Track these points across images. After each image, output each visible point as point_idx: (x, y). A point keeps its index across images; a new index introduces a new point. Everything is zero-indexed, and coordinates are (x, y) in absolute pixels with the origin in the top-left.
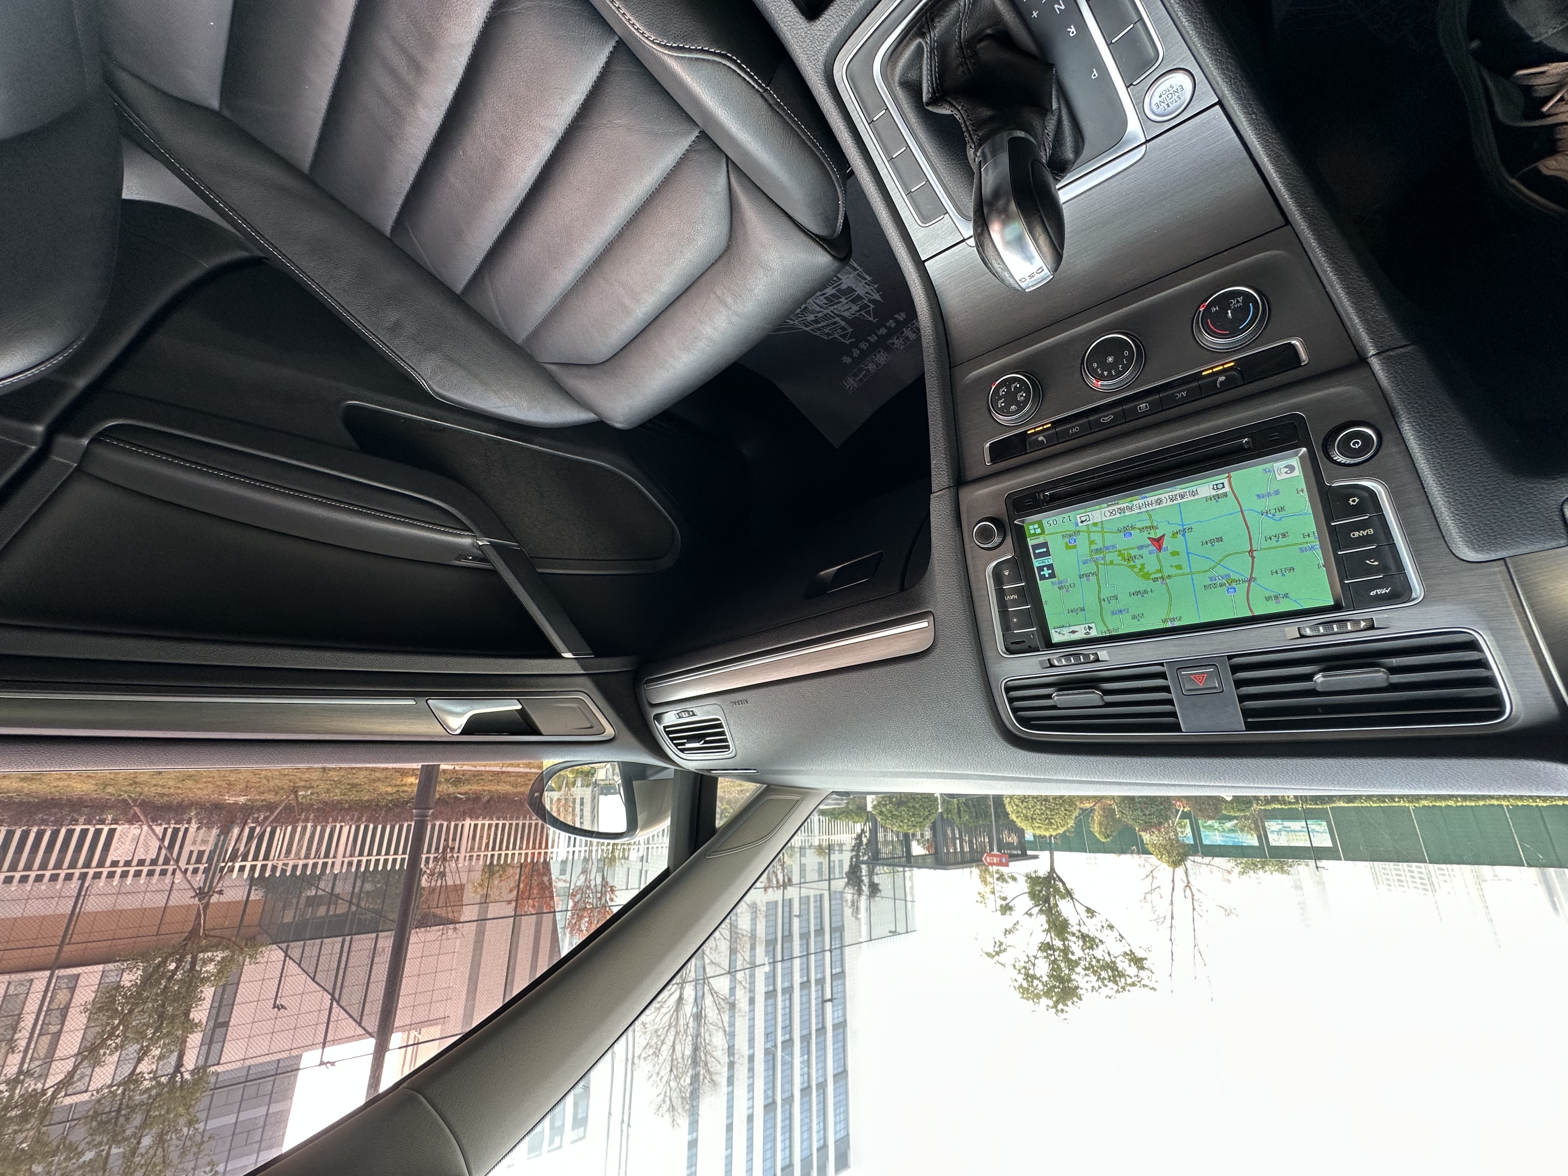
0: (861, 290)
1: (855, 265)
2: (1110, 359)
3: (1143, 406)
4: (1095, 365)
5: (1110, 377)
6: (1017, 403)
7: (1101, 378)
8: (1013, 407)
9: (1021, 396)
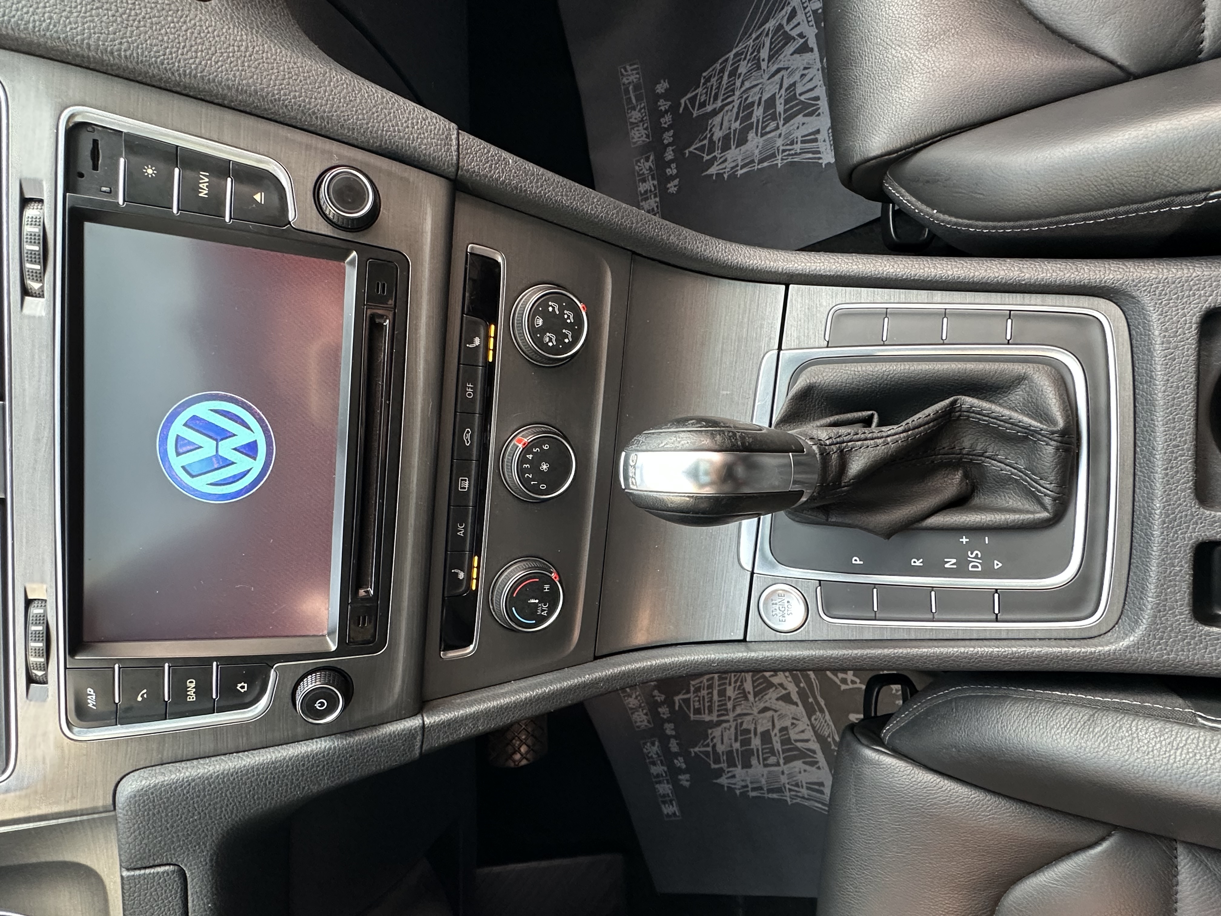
0: (734, 155)
1: (765, 164)
2: (545, 467)
3: (465, 484)
4: (546, 447)
5: (522, 459)
6: (543, 330)
7: (527, 449)
8: (540, 322)
9: (550, 339)
